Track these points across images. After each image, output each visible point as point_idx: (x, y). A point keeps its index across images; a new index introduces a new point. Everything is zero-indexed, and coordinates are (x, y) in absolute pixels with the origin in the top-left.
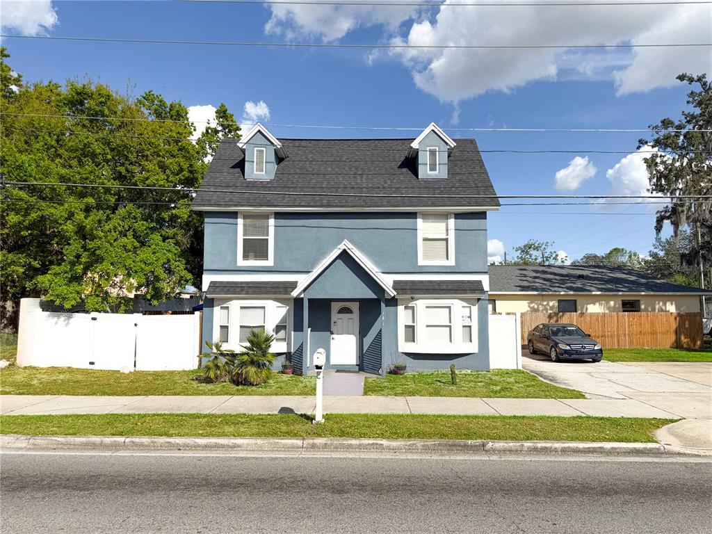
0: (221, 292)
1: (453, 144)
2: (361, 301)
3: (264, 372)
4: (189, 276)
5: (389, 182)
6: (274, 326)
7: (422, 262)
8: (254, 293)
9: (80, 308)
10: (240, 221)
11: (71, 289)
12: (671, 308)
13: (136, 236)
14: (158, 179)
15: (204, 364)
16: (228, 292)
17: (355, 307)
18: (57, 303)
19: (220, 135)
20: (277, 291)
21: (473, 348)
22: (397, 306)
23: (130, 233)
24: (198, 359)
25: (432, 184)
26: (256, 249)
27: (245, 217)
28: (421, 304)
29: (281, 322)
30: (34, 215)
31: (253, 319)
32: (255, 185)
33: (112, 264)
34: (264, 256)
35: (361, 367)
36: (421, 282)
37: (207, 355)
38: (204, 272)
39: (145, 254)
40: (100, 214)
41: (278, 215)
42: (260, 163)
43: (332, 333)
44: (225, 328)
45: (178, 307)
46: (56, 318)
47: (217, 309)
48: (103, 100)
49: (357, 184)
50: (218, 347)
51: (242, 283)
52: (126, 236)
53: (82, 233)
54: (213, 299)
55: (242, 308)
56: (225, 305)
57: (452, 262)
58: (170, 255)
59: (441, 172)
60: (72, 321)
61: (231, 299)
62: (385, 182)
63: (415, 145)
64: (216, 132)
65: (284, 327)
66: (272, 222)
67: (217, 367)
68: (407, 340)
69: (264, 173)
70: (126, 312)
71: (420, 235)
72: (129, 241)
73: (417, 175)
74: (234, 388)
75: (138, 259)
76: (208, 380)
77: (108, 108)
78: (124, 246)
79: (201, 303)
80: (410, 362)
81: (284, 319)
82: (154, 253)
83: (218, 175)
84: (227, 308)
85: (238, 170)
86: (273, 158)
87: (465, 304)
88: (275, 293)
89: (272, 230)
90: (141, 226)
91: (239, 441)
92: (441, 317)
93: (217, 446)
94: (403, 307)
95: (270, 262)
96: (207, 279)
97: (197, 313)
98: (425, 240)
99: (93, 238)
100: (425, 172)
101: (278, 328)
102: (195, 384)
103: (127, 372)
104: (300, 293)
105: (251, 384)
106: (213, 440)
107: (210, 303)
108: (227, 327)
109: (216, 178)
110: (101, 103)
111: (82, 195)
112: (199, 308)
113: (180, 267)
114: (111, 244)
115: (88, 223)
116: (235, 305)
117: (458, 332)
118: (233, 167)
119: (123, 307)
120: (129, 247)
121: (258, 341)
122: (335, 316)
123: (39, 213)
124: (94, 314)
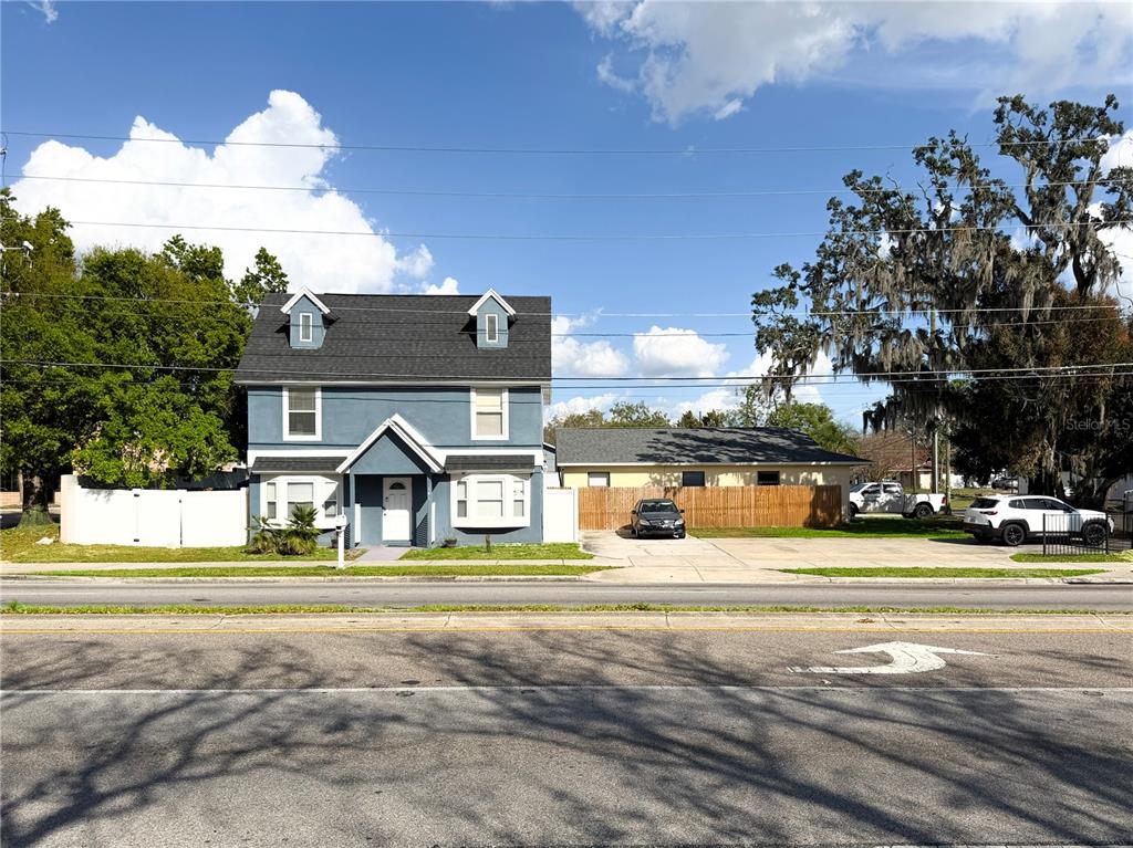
0: (267, 468)
1: (512, 312)
2: (413, 476)
3: (309, 544)
4: (233, 450)
5: (445, 351)
6: (323, 503)
7: (475, 436)
8: (301, 469)
9: (120, 484)
10: (285, 394)
11: (112, 463)
12: (819, 479)
13: (175, 409)
14: (199, 354)
15: (252, 536)
16: (275, 468)
17: (408, 483)
18: (99, 478)
19: (263, 282)
20: (325, 466)
21: (525, 521)
22: (449, 480)
23: (169, 406)
24: (246, 532)
25: (490, 354)
26: (303, 423)
27: (291, 389)
28: (473, 479)
29: (330, 498)
30: (72, 391)
31: (301, 496)
32: (300, 354)
33: (153, 439)
34: (311, 429)
35: (414, 542)
36: (474, 457)
37: (253, 528)
38: (249, 446)
39: (185, 428)
40: (139, 388)
41: (325, 389)
42: (306, 326)
43: (384, 508)
44: (272, 504)
45: (220, 482)
46: (96, 495)
47: (263, 485)
48: (136, 268)
49: (411, 353)
50: (264, 521)
51: (288, 458)
52: (165, 408)
53: (121, 408)
54: (258, 476)
55: (289, 484)
56: (271, 481)
57: (505, 437)
58: (212, 429)
59: (500, 341)
60: (112, 497)
61: (277, 475)
62: (441, 352)
63: (473, 312)
64: (257, 279)
65: (334, 503)
66: (319, 394)
67: (265, 539)
68: (459, 515)
69: (311, 340)
70: (168, 488)
71: (474, 409)
72: (168, 414)
73: (476, 344)
74: (280, 556)
75: (179, 433)
76: (257, 552)
77: (142, 276)
78: (165, 421)
79: (247, 478)
80: (461, 537)
81: (334, 495)
82: (195, 427)
83: (261, 341)
84: (274, 484)
85: (283, 335)
86: (320, 322)
87: (518, 479)
88: (322, 469)
89: (319, 402)
90: (181, 398)
91: (278, 578)
92: (492, 491)
93: (261, 581)
94: (456, 482)
95: (317, 437)
96: (252, 455)
97: (243, 489)
98: (478, 413)
99: (133, 413)
100: (484, 341)
101: (327, 505)
102: (244, 555)
103: (174, 548)
104: (347, 469)
105: (297, 554)
106: (259, 578)
107: (257, 479)
108: (274, 503)
109: (260, 346)
110: (134, 271)
111: (118, 370)
112: (246, 484)
113: (222, 440)
114: (151, 419)
115: (127, 398)
116: (282, 481)
117: (509, 506)
118: (278, 332)
119: (164, 483)
120: (170, 421)
121: (303, 515)
122: (387, 492)
123: (78, 388)
124: (135, 491)
